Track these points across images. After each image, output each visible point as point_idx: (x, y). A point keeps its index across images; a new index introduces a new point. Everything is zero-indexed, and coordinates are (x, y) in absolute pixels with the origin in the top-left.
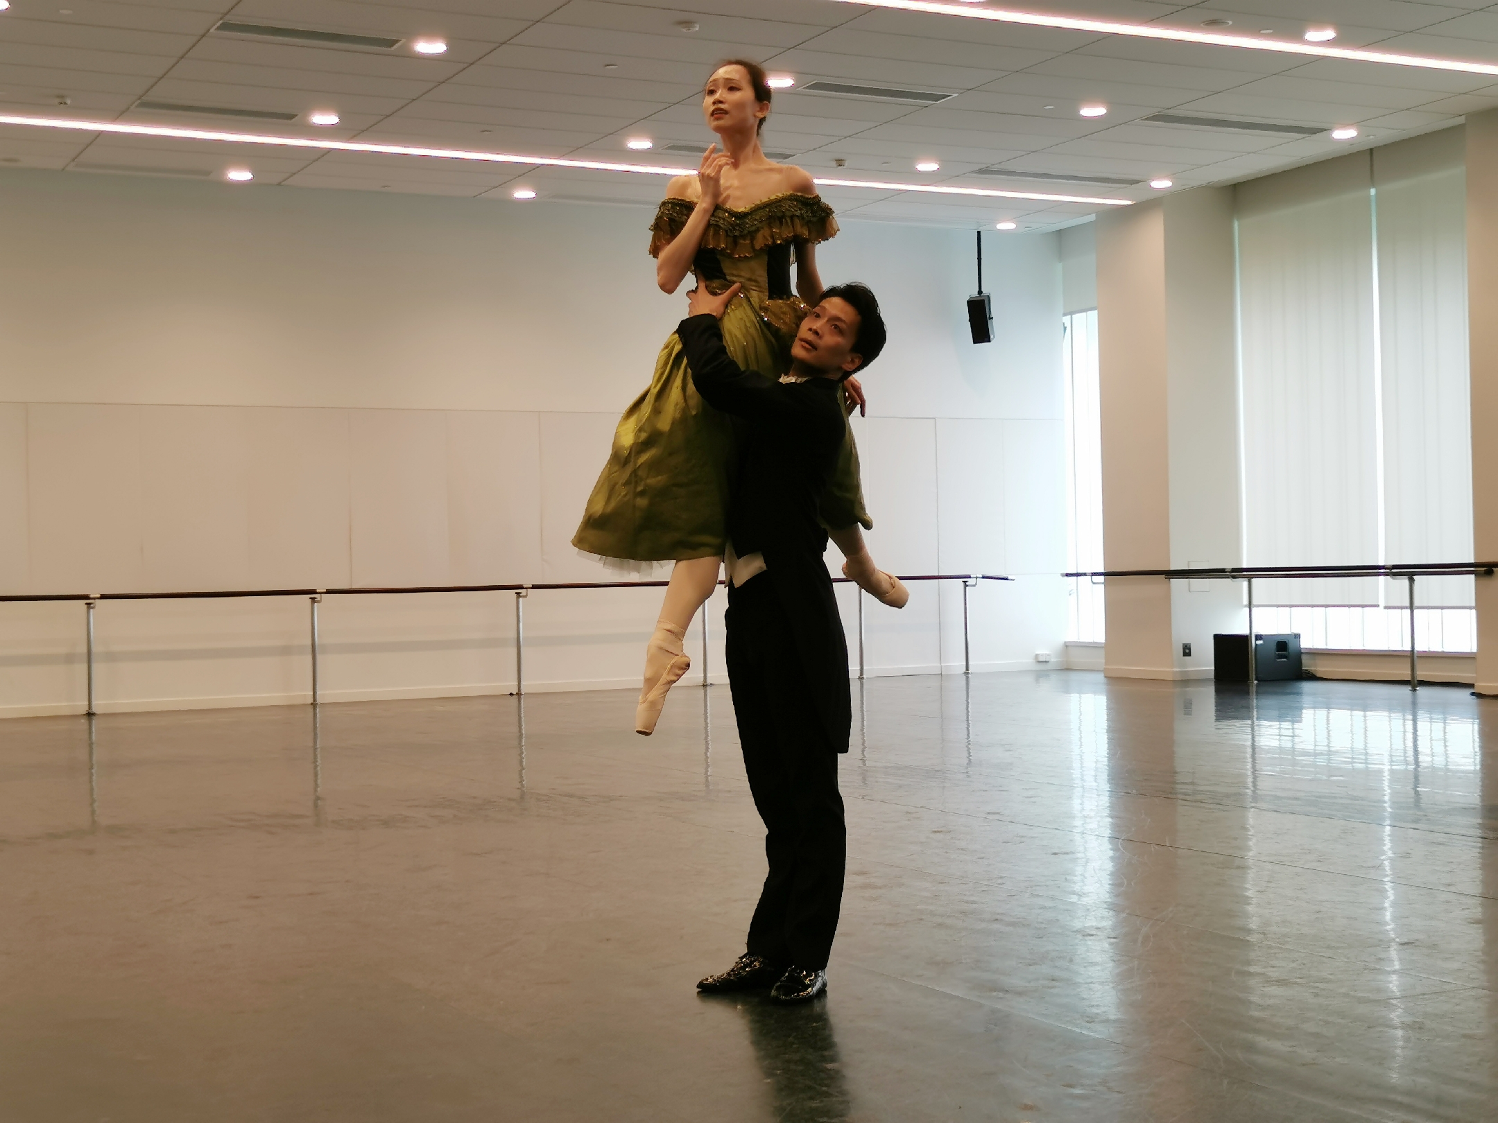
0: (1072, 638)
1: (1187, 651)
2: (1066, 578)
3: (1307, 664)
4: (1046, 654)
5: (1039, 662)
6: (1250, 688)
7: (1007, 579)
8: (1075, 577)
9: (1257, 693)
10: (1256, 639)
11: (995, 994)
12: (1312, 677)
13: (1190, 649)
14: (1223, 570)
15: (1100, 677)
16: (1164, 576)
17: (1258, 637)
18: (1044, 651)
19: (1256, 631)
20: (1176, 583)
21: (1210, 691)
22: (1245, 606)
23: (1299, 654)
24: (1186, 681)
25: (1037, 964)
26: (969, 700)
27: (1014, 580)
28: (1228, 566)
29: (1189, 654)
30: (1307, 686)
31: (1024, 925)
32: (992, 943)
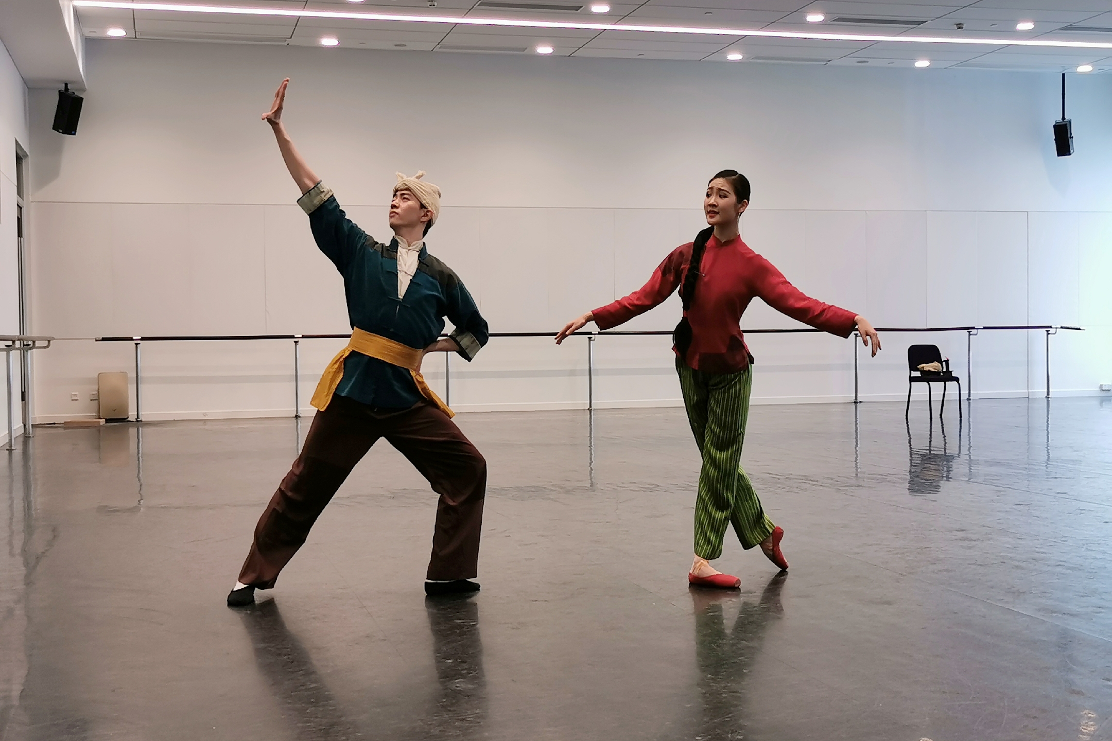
5: (1103, 390)
7: (1079, 329)
11: (1055, 615)
18: (1107, 383)
25: (1088, 596)
26: (1049, 416)
27: (1084, 330)
31: (1080, 570)
32: (1055, 581)
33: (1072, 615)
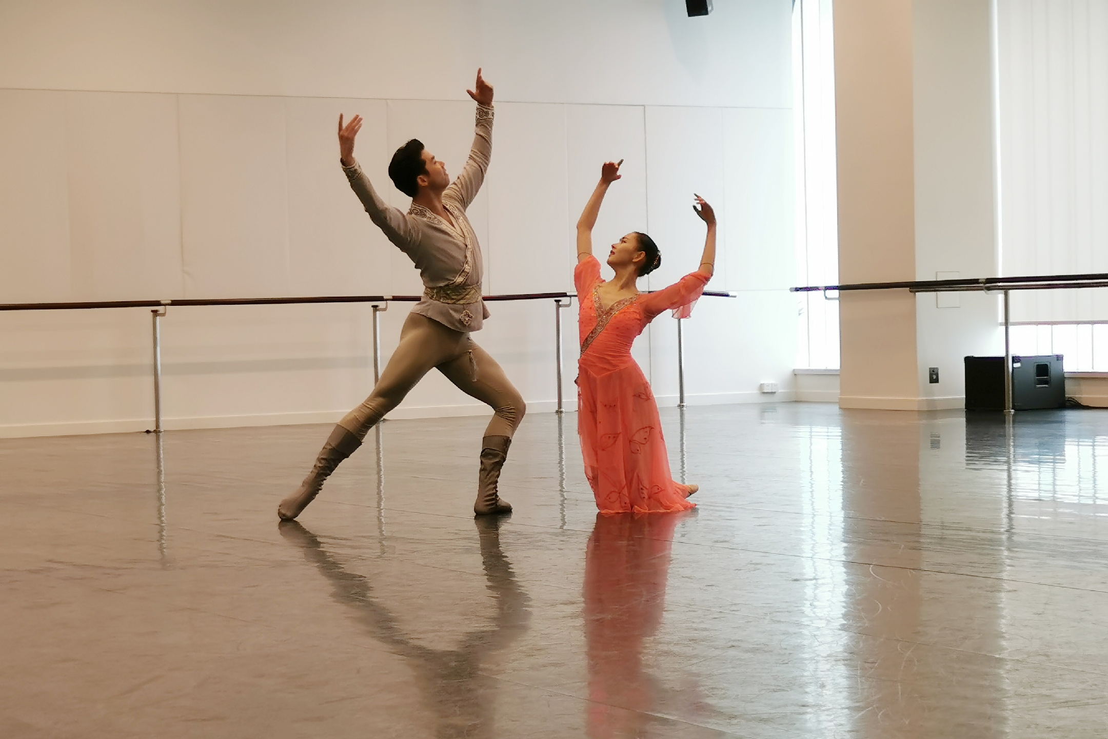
0: (802, 364)
1: (935, 377)
2: (796, 293)
3: (1071, 391)
4: (772, 384)
5: (764, 393)
6: (1006, 417)
7: (727, 296)
8: (806, 292)
9: (1014, 422)
10: (1013, 362)
12: (1076, 406)
13: (937, 375)
14: (976, 281)
15: (835, 409)
16: (908, 289)
17: (1015, 359)
18: (770, 381)
19: (1013, 352)
20: (921, 296)
21: (961, 421)
22: (1001, 324)
23: (1062, 379)
24: (932, 412)
25: (783, 690)
27: (735, 297)
28: (982, 275)
29: (937, 381)
30: (1070, 415)
31: (765, 652)
32: (729, 670)
33: (761, 720)
